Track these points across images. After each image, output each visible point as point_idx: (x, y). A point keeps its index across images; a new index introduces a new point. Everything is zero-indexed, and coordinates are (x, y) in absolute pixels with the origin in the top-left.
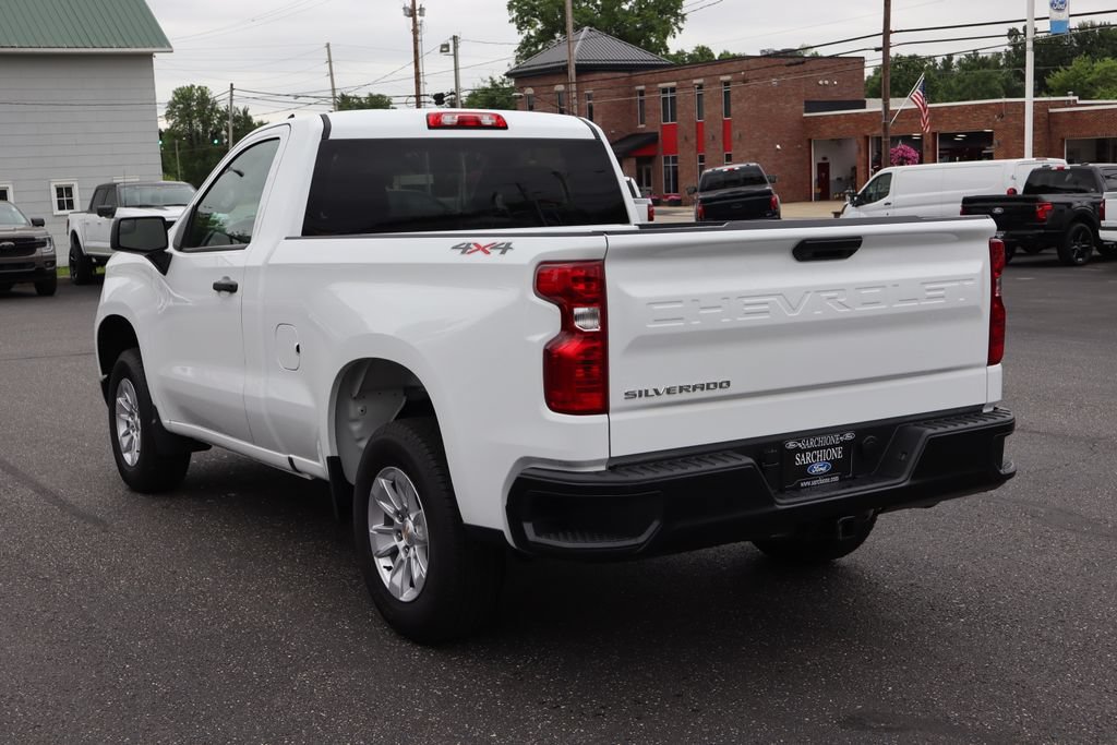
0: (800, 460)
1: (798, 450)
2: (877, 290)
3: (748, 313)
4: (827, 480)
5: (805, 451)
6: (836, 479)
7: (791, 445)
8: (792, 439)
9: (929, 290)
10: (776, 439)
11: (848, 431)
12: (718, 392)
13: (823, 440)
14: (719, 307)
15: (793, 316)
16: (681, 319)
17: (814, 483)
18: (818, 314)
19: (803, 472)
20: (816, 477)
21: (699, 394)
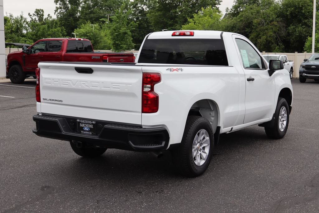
0: (81, 125)
1: (80, 122)
2: (97, 83)
3: (64, 84)
4: (88, 133)
5: (82, 123)
6: (91, 133)
7: (78, 120)
8: (78, 119)
9: (114, 85)
10: (75, 118)
11: (94, 121)
12: (60, 103)
13: (87, 122)
14: (58, 82)
15: (73, 87)
16: (50, 83)
17: (85, 132)
18: (80, 87)
19: (82, 129)
20: (85, 131)
21: (56, 102)
